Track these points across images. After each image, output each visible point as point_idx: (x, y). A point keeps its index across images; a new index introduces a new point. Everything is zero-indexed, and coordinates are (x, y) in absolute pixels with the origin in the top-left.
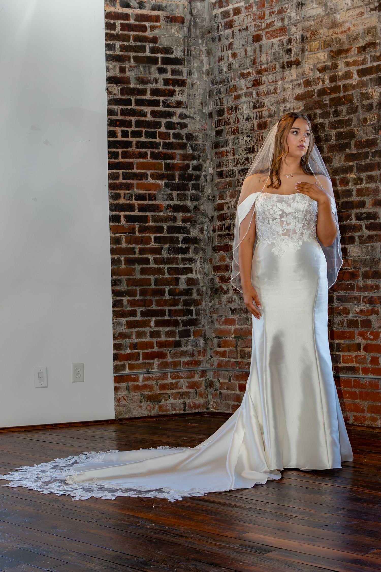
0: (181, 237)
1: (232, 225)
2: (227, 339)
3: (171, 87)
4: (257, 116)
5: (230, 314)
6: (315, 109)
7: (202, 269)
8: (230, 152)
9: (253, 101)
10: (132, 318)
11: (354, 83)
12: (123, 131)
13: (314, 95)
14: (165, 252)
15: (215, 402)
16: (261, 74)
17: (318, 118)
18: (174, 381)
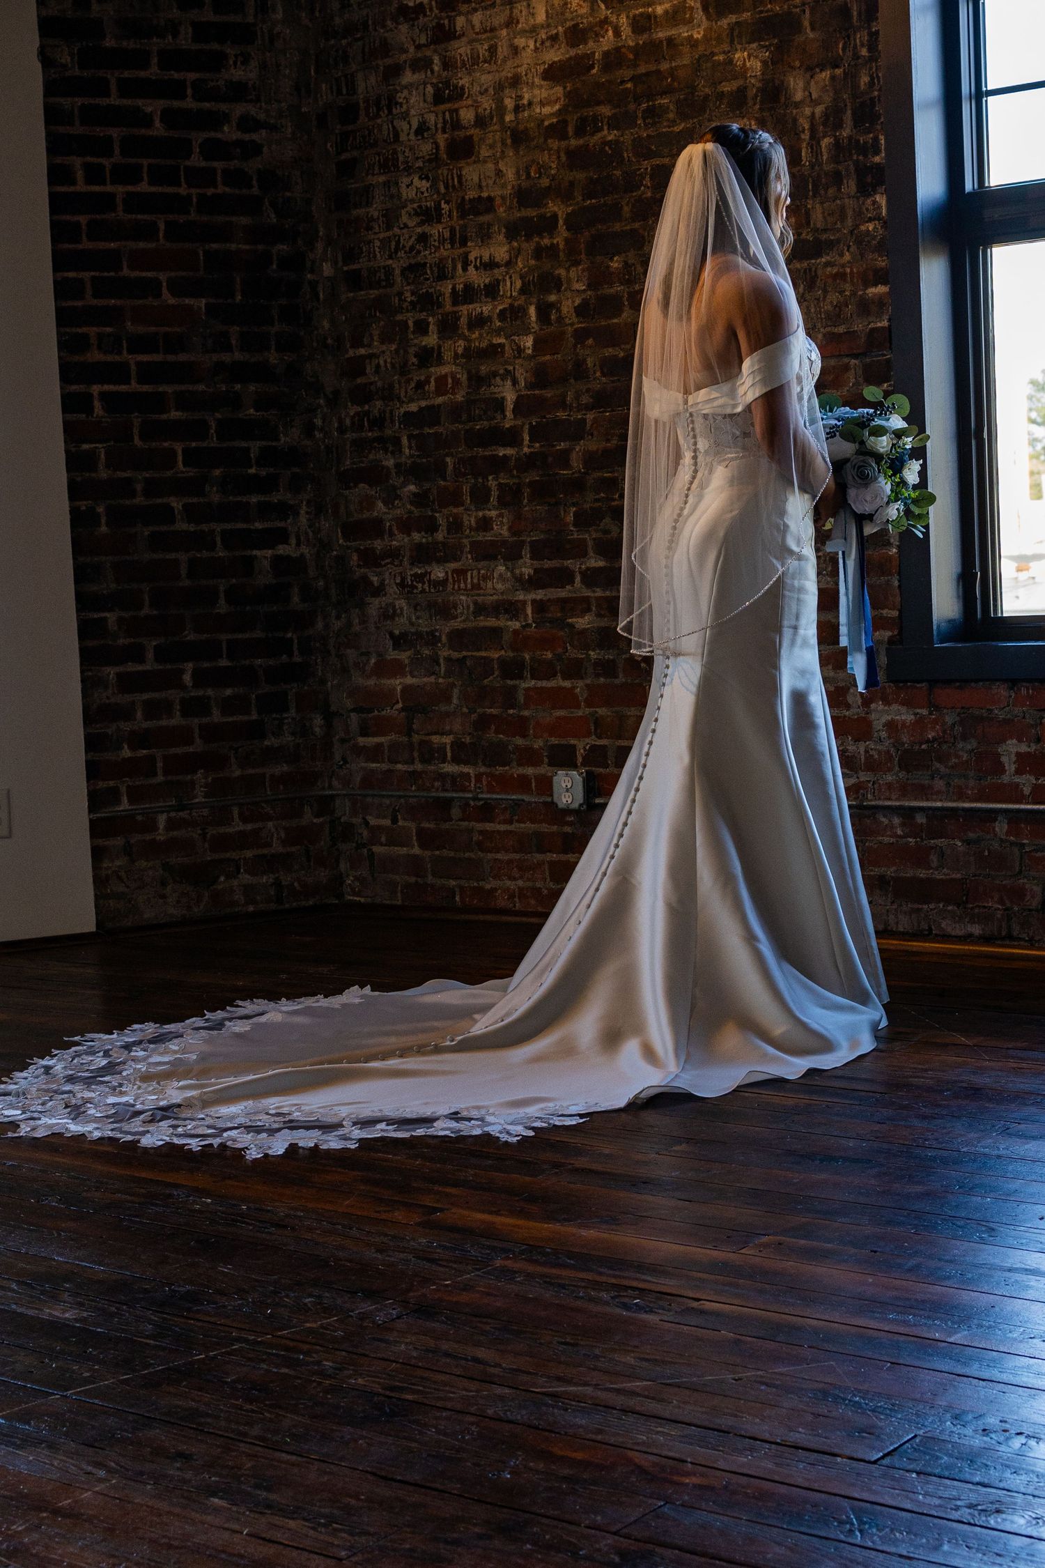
0: (255, 447)
1: (388, 415)
2: (384, 713)
3: (215, 46)
4: (445, 122)
5: (391, 650)
6: (599, 103)
7: (313, 532)
8: (378, 218)
9: (434, 81)
10: (132, 667)
11: (695, 36)
12: (87, 166)
13: (592, 67)
14: (215, 489)
15: (356, 878)
16: (454, 10)
17: (605, 128)
18: (249, 827)
